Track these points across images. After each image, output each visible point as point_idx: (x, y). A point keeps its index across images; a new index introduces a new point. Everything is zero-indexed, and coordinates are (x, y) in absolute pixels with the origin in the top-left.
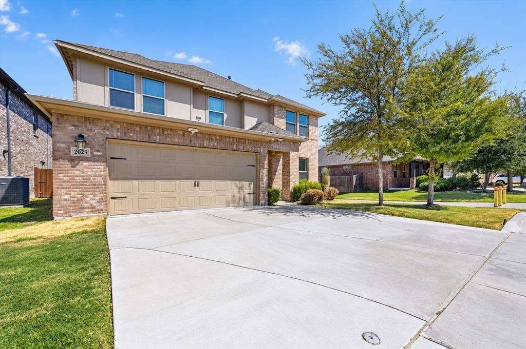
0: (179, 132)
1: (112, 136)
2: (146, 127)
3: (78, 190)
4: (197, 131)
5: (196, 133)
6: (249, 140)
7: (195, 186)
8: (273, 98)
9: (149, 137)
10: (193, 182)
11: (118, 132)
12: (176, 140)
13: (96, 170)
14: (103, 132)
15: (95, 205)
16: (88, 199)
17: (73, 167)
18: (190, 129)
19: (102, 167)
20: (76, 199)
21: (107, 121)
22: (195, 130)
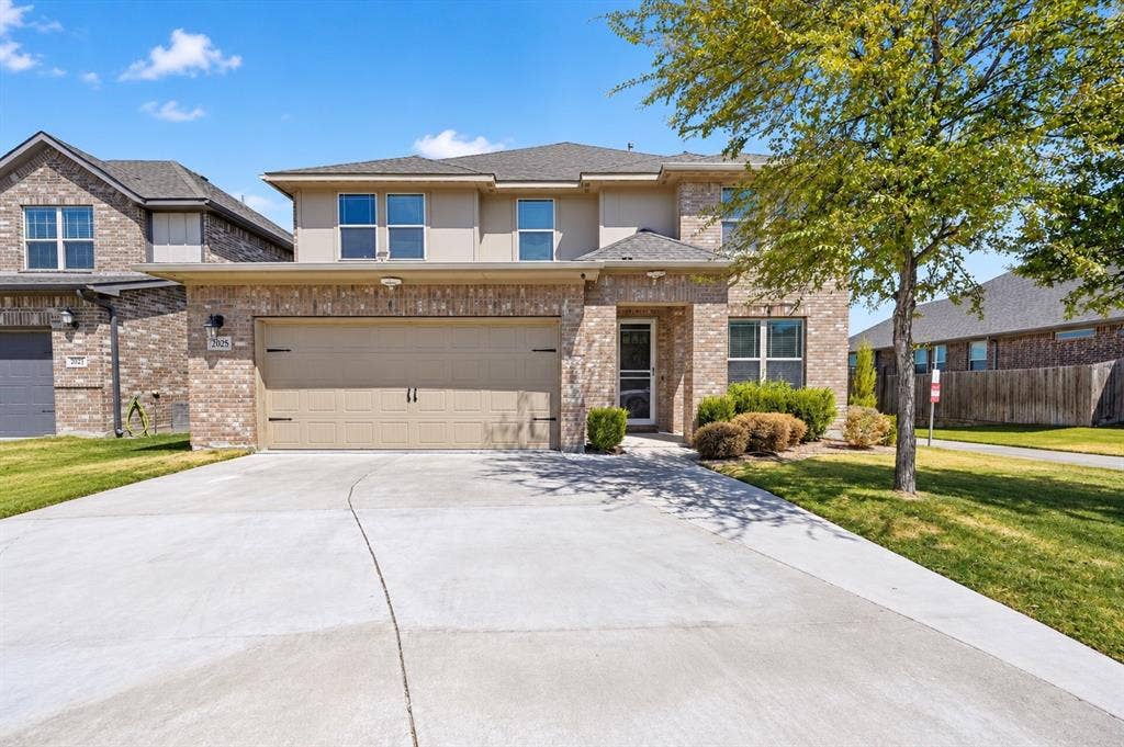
0: (367, 291)
1: (259, 311)
2: (310, 288)
3: (216, 404)
4: (399, 282)
5: (396, 287)
6: (526, 287)
7: (409, 400)
8: (672, 165)
9: (315, 307)
10: (404, 391)
11: (268, 304)
12: (363, 307)
13: (239, 372)
14: (246, 307)
15: (239, 429)
16: (229, 420)
17: (211, 367)
18: (383, 281)
19: (247, 367)
20: (215, 419)
21: (253, 288)
22: (392, 280)
